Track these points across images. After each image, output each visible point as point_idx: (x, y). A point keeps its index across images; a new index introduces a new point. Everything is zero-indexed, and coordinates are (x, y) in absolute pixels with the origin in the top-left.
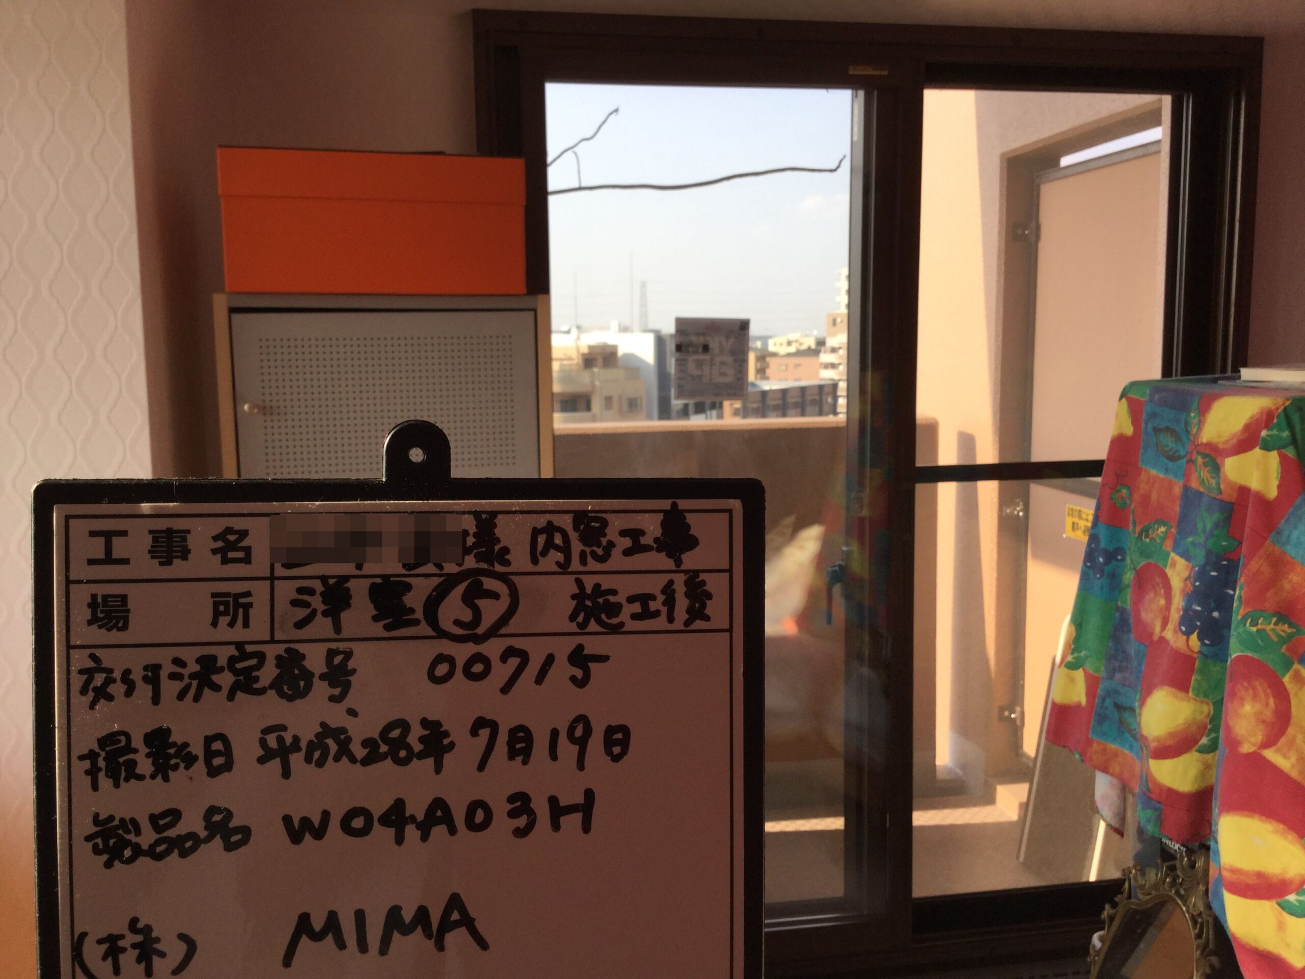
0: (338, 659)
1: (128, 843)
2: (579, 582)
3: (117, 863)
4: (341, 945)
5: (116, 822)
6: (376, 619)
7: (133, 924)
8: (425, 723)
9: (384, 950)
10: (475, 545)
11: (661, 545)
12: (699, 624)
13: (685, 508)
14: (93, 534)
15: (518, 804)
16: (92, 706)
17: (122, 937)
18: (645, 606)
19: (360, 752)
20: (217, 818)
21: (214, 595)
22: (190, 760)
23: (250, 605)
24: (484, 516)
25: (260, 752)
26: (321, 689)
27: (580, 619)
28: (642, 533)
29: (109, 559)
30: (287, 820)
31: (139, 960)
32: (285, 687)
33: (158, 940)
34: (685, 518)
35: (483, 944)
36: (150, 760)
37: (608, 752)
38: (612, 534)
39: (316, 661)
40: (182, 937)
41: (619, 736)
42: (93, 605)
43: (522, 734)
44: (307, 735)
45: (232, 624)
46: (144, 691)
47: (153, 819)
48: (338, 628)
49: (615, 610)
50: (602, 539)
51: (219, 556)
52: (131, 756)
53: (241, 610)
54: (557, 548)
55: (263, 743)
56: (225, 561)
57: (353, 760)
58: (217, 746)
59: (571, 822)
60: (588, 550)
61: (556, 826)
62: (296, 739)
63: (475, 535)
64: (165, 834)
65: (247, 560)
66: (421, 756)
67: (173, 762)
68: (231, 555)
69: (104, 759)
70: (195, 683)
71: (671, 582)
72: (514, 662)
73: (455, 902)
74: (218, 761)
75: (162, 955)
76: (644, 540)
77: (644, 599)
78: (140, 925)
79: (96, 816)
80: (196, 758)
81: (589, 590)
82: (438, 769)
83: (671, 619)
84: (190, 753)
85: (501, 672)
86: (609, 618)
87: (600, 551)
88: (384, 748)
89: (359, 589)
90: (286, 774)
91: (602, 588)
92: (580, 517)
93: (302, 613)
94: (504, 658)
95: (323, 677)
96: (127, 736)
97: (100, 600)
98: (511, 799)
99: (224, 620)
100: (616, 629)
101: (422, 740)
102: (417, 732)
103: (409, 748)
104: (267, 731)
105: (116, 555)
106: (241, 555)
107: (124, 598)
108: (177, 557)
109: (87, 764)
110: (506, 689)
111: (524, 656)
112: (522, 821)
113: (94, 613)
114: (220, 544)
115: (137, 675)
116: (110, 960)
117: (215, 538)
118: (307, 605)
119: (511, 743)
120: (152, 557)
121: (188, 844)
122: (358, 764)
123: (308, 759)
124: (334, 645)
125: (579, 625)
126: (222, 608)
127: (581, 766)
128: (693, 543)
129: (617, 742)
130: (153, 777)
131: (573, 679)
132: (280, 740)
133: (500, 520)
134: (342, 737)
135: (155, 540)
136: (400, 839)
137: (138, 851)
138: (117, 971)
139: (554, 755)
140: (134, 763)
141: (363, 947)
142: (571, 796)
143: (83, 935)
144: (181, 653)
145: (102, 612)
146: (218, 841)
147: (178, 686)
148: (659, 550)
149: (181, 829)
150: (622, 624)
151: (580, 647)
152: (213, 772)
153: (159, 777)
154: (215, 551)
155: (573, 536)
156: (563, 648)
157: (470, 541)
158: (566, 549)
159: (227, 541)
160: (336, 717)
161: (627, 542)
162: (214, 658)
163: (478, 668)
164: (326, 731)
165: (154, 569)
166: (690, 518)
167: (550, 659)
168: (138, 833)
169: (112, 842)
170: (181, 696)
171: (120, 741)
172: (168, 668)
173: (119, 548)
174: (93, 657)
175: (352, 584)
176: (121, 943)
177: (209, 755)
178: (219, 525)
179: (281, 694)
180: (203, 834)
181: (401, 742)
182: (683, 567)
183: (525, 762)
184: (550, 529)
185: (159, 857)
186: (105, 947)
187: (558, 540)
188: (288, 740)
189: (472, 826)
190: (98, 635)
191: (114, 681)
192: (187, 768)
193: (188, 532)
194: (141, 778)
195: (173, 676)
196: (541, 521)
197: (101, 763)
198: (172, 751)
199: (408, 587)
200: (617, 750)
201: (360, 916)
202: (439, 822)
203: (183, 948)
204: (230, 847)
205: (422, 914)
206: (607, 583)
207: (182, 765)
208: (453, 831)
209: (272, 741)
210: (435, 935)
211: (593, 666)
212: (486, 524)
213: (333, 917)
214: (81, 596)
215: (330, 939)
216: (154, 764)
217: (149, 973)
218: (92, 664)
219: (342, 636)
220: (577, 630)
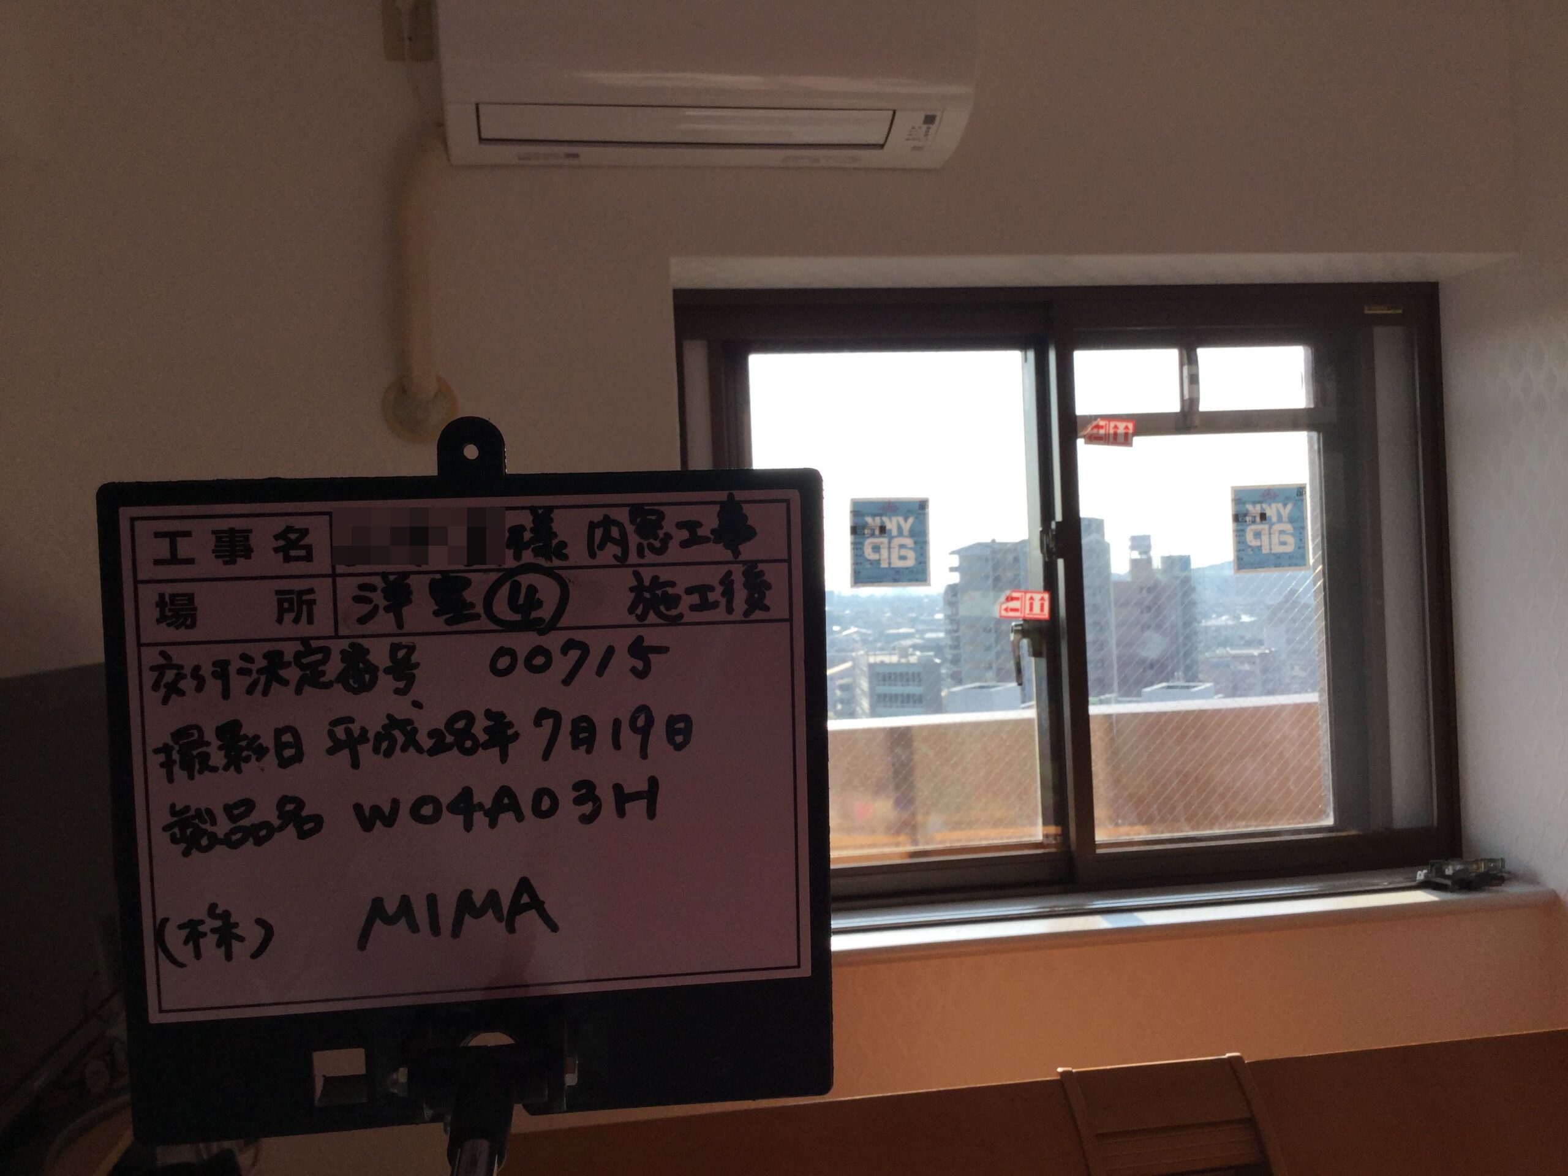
0: (401, 654)
1: (204, 832)
2: (637, 576)
3: (194, 851)
4: (414, 928)
5: (192, 812)
6: (436, 614)
7: (212, 909)
8: (488, 714)
9: (456, 931)
10: (532, 541)
11: (719, 536)
12: (758, 615)
13: (742, 499)
14: (157, 535)
15: (584, 791)
16: (165, 701)
17: (202, 922)
18: (703, 597)
19: (427, 743)
20: (289, 807)
21: (278, 592)
22: (261, 752)
23: (314, 602)
24: (540, 511)
25: (330, 744)
26: (386, 682)
27: (639, 611)
28: (700, 525)
29: (174, 559)
30: (358, 808)
31: (219, 945)
32: (351, 681)
33: (236, 925)
34: (742, 508)
35: (553, 926)
36: (222, 753)
37: (671, 740)
38: (669, 526)
39: (379, 654)
40: (260, 922)
41: (681, 725)
42: (161, 603)
43: (584, 724)
44: (374, 726)
45: (296, 620)
46: (213, 686)
47: (228, 809)
48: (400, 625)
49: (675, 600)
50: (659, 531)
51: (280, 555)
52: (204, 749)
53: (304, 607)
54: (615, 541)
55: (331, 734)
56: (287, 559)
57: (420, 750)
58: (287, 738)
59: (637, 808)
60: (645, 543)
61: (621, 813)
62: (364, 731)
63: (532, 530)
64: (238, 824)
65: (309, 558)
66: (486, 746)
67: (245, 753)
68: (293, 553)
69: (178, 752)
70: (263, 678)
71: (730, 573)
72: (574, 654)
73: (524, 885)
74: (288, 753)
75: (241, 939)
76: (701, 532)
77: (703, 590)
78: (219, 911)
79: (173, 806)
80: (267, 750)
81: (647, 583)
82: (504, 758)
83: (730, 610)
84: (261, 744)
85: (562, 665)
86: (668, 609)
87: (657, 544)
88: (450, 739)
89: (419, 585)
90: (355, 764)
91: (661, 581)
92: (636, 511)
93: (365, 609)
94: (565, 650)
95: (387, 671)
96: (200, 729)
97: (167, 599)
98: (577, 787)
99: (289, 617)
100: (675, 621)
101: (486, 730)
102: (481, 724)
103: (474, 738)
104: (335, 723)
105: (181, 554)
106: (303, 553)
107: (190, 597)
108: (241, 556)
109: (162, 758)
110: (567, 681)
111: (584, 649)
112: (588, 808)
113: (162, 612)
114: (282, 543)
115: (206, 671)
116: (191, 945)
117: (277, 537)
118: (369, 601)
119: (574, 734)
120: (217, 557)
121: (263, 833)
122: (425, 754)
123: (376, 750)
124: (396, 640)
125: (638, 617)
126: (286, 605)
127: (644, 754)
128: (750, 534)
129: (679, 732)
130: (226, 768)
131: (634, 670)
132: (348, 731)
133: (556, 514)
134: (409, 728)
135: (219, 540)
136: (468, 826)
137: (214, 840)
138: (198, 955)
139: (617, 745)
140: (206, 756)
141: (435, 929)
142: (636, 783)
143: (165, 920)
144: (248, 649)
145: (170, 610)
146: (291, 831)
147: (247, 681)
148: (716, 542)
149: (254, 818)
150: (681, 616)
151: (640, 639)
152: (284, 763)
153: (232, 769)
154: (277, 550)
155: (630, 528)
156: (622, 640)
157: (527, 536)
158: (623, 543)
159: (289, 540)
160: (402, 708)
161: (685, 534)
162: (280, 654)
163: (539, 660)
164: (393, 722)
165: (218, 568)
166: (747, 509)
167: (610, 651)
168: (214, 822)
169: (189, 831)
170: (250, 690)
171: (193, 735)
172: (236, 664)
173: (184, 548)
175: (413, 581)
176: (201, 928)
177: (280, 747)
178: (280, 524)
179: (347, 688)
180: (276, 823)
181: (467, 733)
182: (742, 558)
183: (589, 751)
184: (607, 522)
185: (234, 845)
186: (185, 932)
187: (615, 532)
188: (356, 733)
189: (538, 812)
190: (168, 633)
191: (184, 677)
192: (258, 760)
193: (250, 531)
194: (214, 769)
195: (242, 672)
196: (597, 515)
197: (176, 756)
198: (244, 743)
199: (467, 583)
200: (679, 739)
201: (432, 901)
202: (505, 809)
203: (259, 933)
204: (303, 835)
205: (493, 897)
206: (665, 574)
207: (254, 757)
208: (520, 817)
209: (340, 732)
210: (505, 918)
211: (653, 657)
212: (543, 519)
213: (405, 903)
214: (149, 595)
215: (403, 923)
216: (226, 756)
217: (229, 957)
218: (162, 661)
219: (405, 630)
220: (637, 622)
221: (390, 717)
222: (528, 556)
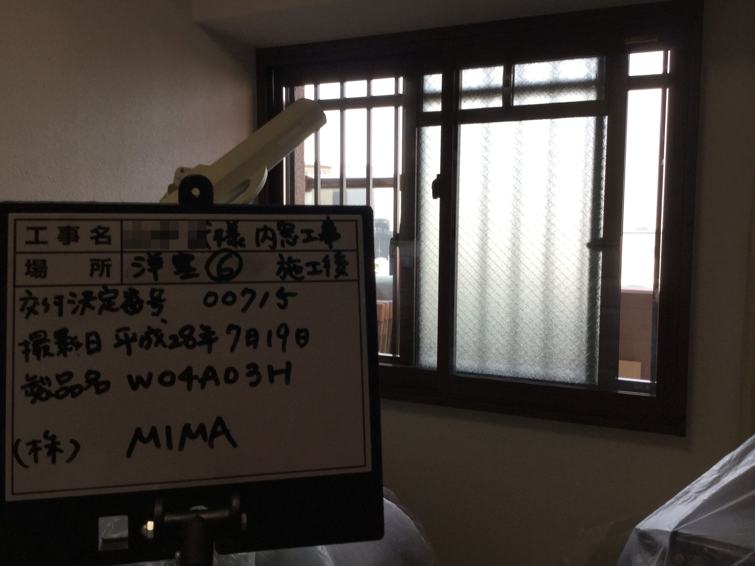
0: (156, 294)
1: (45, 390)
2: (281, 256)
3: (38, 401)
4: (158, 445)
5: (38, 379)
6: (176, 273)
7: (46, 434)
8: (202, 327)
9: (181, 447)
10: (227, 237)
11: (322, 237)
12: (342, 277)
13: (333, 219)
14: (29, 228)
15: (252, 369)
16: (27, 317)
17: (40, 441)
18: (315, 268)
19: (168, 342)
20: (92, 376)
21: (91, 260)
22: (78, 346)
23: (111, 265)
24: (231, 222)
25: (116, 341)
26: (148, 309)
27: (282, 274)
28: (312, 231)
29: (37, 241)
30: (130, 377)
31: (48, 455)
32: (129, 308)
33: (59, 443)
34: (333, 224)
35: (234, 444)
36: (57, 346)
37: (298, 342)
38: (297, 232)
39: (144, 294)
40: (73, 441)
41: (303, 334)
42: (28, 265)
43: (253, 333)
44: (141, 332)
46: (54, 309)
47: (58, 377)
48: (156, 278)
49: (300, 270)
50: (292, 234)
51: (94, 241)
52: (47, 344)
53: (105, 268)
54: (269, 238)
55: (117, 336)
56: (97, 243)
57: (164, 346)
58: (93, 338)
59: (280, 379)
60: (285, 240)
61: (272, 381)
62: (135, 335)
63: (227, 231)
64: (63, 386)
65: (109, 242)
66: (200, 344)
67: (69, 346)
69: (32, 345)
70: (81, 306)
71: (327, 256)
72: (248, 296)
73: (219, 421)
74: (93, 346)
75: (61, 451)
76: (313, 235)
77: (314, 264)
78: (50, 435)
79: (27, 376)
80: (81, 345)
81: (286, 260)
82: (210, 350)
83: (328, 275)
84: (78, 342)
85: (242, 301)
87: (291, 240)
88: (181, 340)
89: (167, 258)
90: (129, 353)
91: (293, 259)
92: (281, 224)
93: (137, 270)
94: (243, 293)
95: (148, 303)
96: (45, 333)
97: (32, 262)
98: (248, 367)
99: (96, 273)
100: (300, 280)
101: (201, 336)
102: (198, 332)
103: (194, 340)
104: (119, 330)
105: (41, 239)
106: (106, 240)
107: (44, 262)
108: (73, 241)
109: (23, 348)
110: (244, 310)
111: (253, 294)
112: (254, 378)
113: (28, 269)
114: (95, 234)
115: (51, 301)
116: (33, 454)
117: (92, 231)
118: (139, 266)
119: (247, 338)
120: (60, 241)
122: (167, 348)
123: (141, 345)
124: (154, 287)
125: (281, 277)
126: (95, 267)
127: (284, 349)
128: (338, 236)
129: (302, 338)
130: (58, 354)
131: (279, 305)
132: (126, 335)
133: (240, 224)
134: (159, 334)
135: (61, 232)
136: (189, 388)
137: (49, 395)
138: (36, 461)
139: (270, 344)
140: (47, 348)
141: (170, 446)
142: (281, 365)
143: (19, 441)
144: (74, 290)
145: (33, 268)
146: (92, 389)
147: (72, 307)
148: (321, 240)
149: (73, 382)
150: (303, 277)
151: (282, 289)
152: (90, 352)
153: (62, 355)
154: (92, 238)
155: (277, 233)
156: (273, 289)
157: (225, 234)
158: (274, 239)
159: (97, 232)
160: (156, 323)
161: (305, 236)
162: (91, 293)
163: (229, 299)
164: (150, 330)
165: (60, 246)
166: (336, 224)
167: (267, 295)
168: (50, 384)
169: (35, 390)
170: (74, 312)
171: (41, 336)
172: (67, 297)
173: (42, 236)
174: (28, 292)
175: (164, 256)
176: (39, 445)
177: (89, 343)
178: (94, 225)
179: (127, 311)
180: (84, 385)
181: (190, 337)
182: (333, 249)
183: (255, 347)
184: (266, 229)
185: (60, 397)
186: (30, 447)
187: (270, 234)
188: (130, 336)
189: (228, 381)
190: (31, 280)
191: (38, 304)
192: (77, 349)
193: (78, 228)
194: (52, 355)
195: (70, 302)
196: (261, 225)
197: (31, 347)
198: (69, 341)
199: (192, 258)
200: (302, 341)
201: (168, 429)
202: (210, 379)
203: (72, 448)
204: (99, 392)
205: (202, 428)
206: (295, 256)
207: (74, 348)
208: (218, 383)
209: (122, 336)
210: (208, 439)
211: (289, 298)
212: (233, 226)
213: (154, 430)
214: (22, 260)
215: (152, 442)
216: (59, 348)
217: (54, 461)
218: (26, 295)
219: (159, 281)
220: (280, 280)
221: (149, 328)
222: (224, 245)
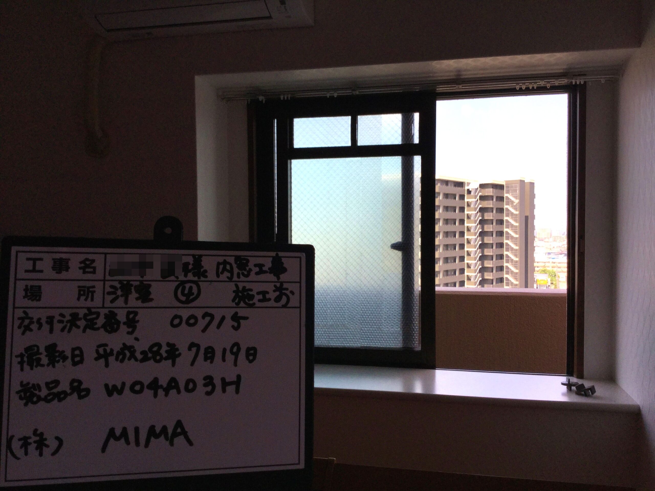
0: (131, 316)
1: (35, 395)
2: (237, 286)
3: (30, 404)
4: (128, 443)
5: (30, 385)
7: (35, 432)
8: (168, 344)
9: (147, 445)
10: (193, 269)
11: (271, 270)
13: (281, 256)
14: (28, 259)
15: (208, 381)
16: (23, 333)
17: (30, 438)
18: (264, 296)
19: (139, 356)
20: (76, 384)
21: (79, 287)
22: (65, 358)
23: (95, 292)
24: (197, 257)
25: (96, 355)
26: (124, 329)
27: (237, 301)
28: (263, 265)
29: (34, 270)
30: (106, 386)
31: (37, 449)
32: (108, 328)
33: (46, 439)
34: (281, 260)
35: (190, 443)
36: (47, 358)
37: (247, 358)
38: (251, 265)
39: (122, 316)
40: (57, 438)
41: (252, 352)
42: (26, 290)
43: (210, 350)
44: (117, 348)
45: (86, 300)
46: (46, 327)
47: (47, 384)
49: (252, 297)
50: (247, 268)
51: (82, 271)
52: (39, 356)
53: (90, 294)
54: (228, 271)
55: (97, 351)
56: (84, 272)
57: (136, 360)
58: (77, 352)
59: (231, 389)
60: (241, 272)
61: (224, 391)
62: (112, 350)
63: (193, 264)
64: (52, 391)
65: (94, 272)
66: (166, 359)
67: (57, 359)
68: (87, 270)
69: (27, 357)
70: (69, 325)
72: (208, 319)
73: (179, 424)
74: (77, 359)
75: (47, 446)
76: (264, 269)
77: (264, 293)
78: (38, 432)
79: (22, 382)
80: (67, 358)
81: (241, 288)
82: (174, 364)
84: (65, 355)
85: (202, 323)
86: (249, 301)
87: (246, 273)
88: (150, 355)
90: (107, 365)
91: (246, 288)
92: (237, 258)
93: (113, 296)
94: (203, 317)
95: (124, 323)
96: (38, 347)
97: (29, 287)
98: (205, 379)
99: (83, 298)
100: (252, 306)
101: (166, 352)
102: (164, 348)
103: (161, 355)
104: (99, 346)
105: (37, 268)
106: (91, 270)
107: (40, 287)
108: (64, 270)
109: (19, 359)
110: (204, 331)
111: (212, 317)
112: (209, 388)
113: (26, 293)
114: (83, 265)
115: (43, 321)
116: (23, 448)
117: (81, 263)
118: (115, 293)
119: (205, 354)
120: (53, 270)
121: (62, 396)
122: (139, 362)
123: (117, 359)
124: (130, 310)
125: (236, 304)
126: (82, 293)
127: (235, 364)
128: (284, 270)
129: (251, 354)
130: (48, 365)
131: (233, 327)
132: (105, 350)
133: (203, 258)
134: (132, 350)
135: (55, 262)
136: (155, 395)
137: (40, 399)
138: (26, 454)
139: (224, 360)
140: (40, 359)
141: (137, 443)
142: (231, 377)
143: (13, 437)
144: (64, 311)
145: (30, 293)
146: (75, 395)
147: (61, 326)
148: (270, 273)
149: (59, 389)
150: (254, 304)
151: (236, 313)
152: (75, 364)
153: (51, 366)
154: (80, 268)
155: (235, 266)
156: (229, 313)
157: (190, 267)
158: (231, 271)
159: (85, 264)
160: (130, 341)
161: (257, 269)
162: (77, 314)
163: (192, 321)
164: (125, 347)
165: (54, 275)
166: (283, 260)
167: (223, 318)
168: (40, 391)
169: (28, 394)
170: (63, 330)
171: (34, 349)
172: (58, 318)
173: (39, 265)
174: (25, 312)
176: (29, 441)
177: (73, 356)
178: (82, 257)
179: (106, 331)
180: (69, 391)
181: (158, 353)
182: (280, 280)
183: (211, 362)
184: (225, 263)
185: (48, 401)
186: (22, 442)
187: (228, 267)
188: (108, 351)
189: (187, 390)
190: (28, 303)
191: (33, 323)
192: (63, 362)
193: (69, 259)
194: (43, 366)
195: (60, 322)
196: (221, 259)
197: (25, 359)
198: (57, 354)
200: (251, 358)
201: (137, 430)
202: (173, 388)
203: (56, 443)
204: (80, 397)
205: (164, 429)
206: (248, 286)
207: (61, 360)
208: (179, 392)
209: (101, 351)
210: (169, 439)
211: (242, 321)
212: (198, 260)
213: (125, 430)
214: (21, 285)
215: (123, 440)
216: (49, 360)
217: (41, 454)
218: (23, 315)
220: (235, 306)
221: (124, 344)
222: (190, 277)
